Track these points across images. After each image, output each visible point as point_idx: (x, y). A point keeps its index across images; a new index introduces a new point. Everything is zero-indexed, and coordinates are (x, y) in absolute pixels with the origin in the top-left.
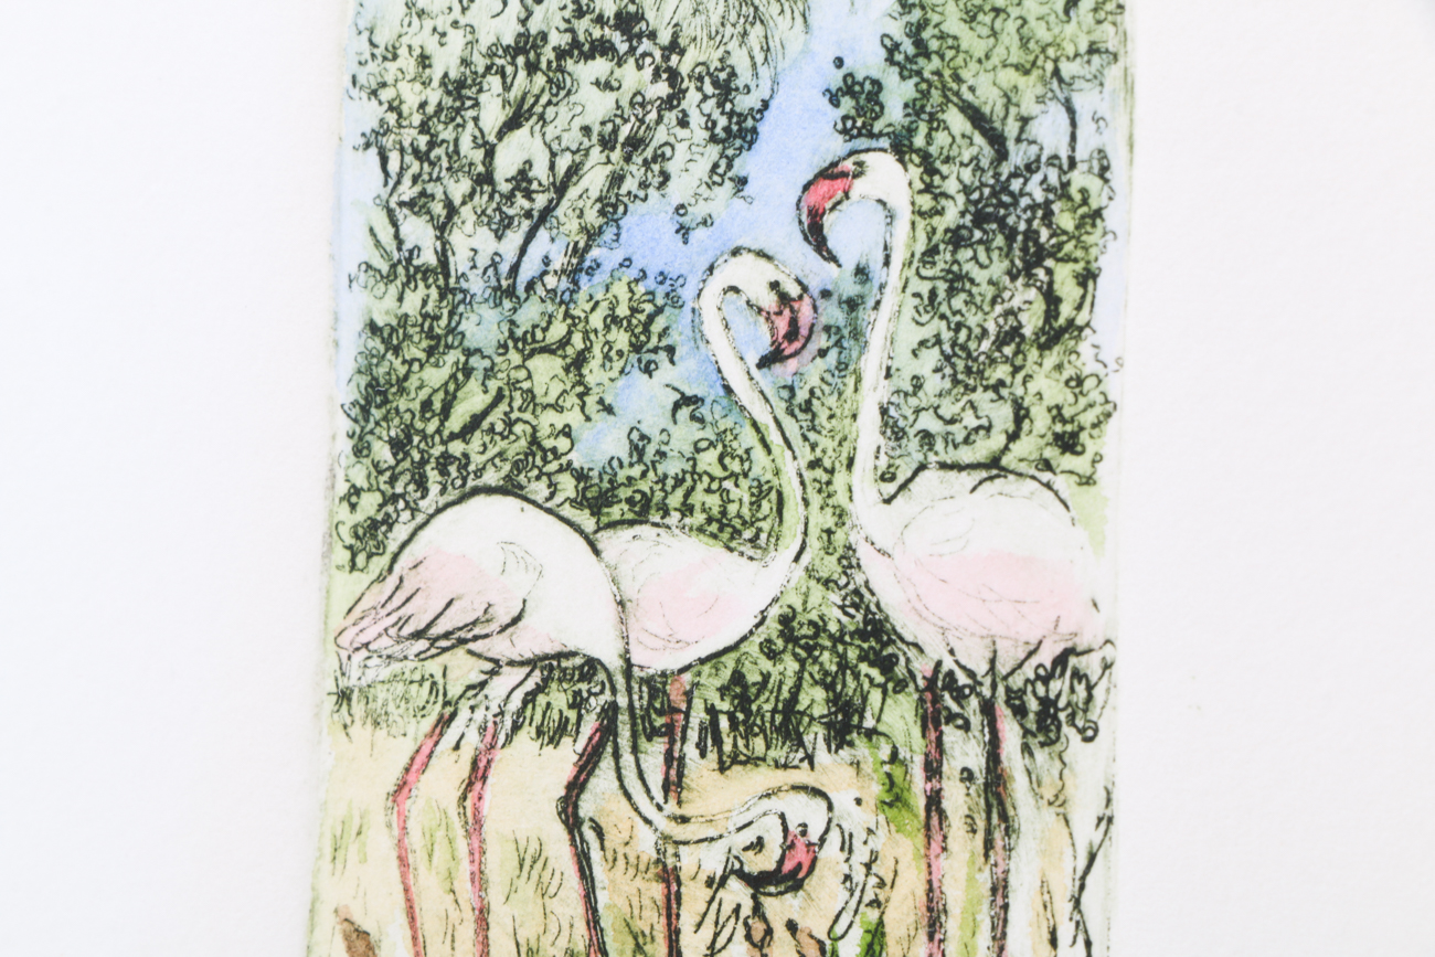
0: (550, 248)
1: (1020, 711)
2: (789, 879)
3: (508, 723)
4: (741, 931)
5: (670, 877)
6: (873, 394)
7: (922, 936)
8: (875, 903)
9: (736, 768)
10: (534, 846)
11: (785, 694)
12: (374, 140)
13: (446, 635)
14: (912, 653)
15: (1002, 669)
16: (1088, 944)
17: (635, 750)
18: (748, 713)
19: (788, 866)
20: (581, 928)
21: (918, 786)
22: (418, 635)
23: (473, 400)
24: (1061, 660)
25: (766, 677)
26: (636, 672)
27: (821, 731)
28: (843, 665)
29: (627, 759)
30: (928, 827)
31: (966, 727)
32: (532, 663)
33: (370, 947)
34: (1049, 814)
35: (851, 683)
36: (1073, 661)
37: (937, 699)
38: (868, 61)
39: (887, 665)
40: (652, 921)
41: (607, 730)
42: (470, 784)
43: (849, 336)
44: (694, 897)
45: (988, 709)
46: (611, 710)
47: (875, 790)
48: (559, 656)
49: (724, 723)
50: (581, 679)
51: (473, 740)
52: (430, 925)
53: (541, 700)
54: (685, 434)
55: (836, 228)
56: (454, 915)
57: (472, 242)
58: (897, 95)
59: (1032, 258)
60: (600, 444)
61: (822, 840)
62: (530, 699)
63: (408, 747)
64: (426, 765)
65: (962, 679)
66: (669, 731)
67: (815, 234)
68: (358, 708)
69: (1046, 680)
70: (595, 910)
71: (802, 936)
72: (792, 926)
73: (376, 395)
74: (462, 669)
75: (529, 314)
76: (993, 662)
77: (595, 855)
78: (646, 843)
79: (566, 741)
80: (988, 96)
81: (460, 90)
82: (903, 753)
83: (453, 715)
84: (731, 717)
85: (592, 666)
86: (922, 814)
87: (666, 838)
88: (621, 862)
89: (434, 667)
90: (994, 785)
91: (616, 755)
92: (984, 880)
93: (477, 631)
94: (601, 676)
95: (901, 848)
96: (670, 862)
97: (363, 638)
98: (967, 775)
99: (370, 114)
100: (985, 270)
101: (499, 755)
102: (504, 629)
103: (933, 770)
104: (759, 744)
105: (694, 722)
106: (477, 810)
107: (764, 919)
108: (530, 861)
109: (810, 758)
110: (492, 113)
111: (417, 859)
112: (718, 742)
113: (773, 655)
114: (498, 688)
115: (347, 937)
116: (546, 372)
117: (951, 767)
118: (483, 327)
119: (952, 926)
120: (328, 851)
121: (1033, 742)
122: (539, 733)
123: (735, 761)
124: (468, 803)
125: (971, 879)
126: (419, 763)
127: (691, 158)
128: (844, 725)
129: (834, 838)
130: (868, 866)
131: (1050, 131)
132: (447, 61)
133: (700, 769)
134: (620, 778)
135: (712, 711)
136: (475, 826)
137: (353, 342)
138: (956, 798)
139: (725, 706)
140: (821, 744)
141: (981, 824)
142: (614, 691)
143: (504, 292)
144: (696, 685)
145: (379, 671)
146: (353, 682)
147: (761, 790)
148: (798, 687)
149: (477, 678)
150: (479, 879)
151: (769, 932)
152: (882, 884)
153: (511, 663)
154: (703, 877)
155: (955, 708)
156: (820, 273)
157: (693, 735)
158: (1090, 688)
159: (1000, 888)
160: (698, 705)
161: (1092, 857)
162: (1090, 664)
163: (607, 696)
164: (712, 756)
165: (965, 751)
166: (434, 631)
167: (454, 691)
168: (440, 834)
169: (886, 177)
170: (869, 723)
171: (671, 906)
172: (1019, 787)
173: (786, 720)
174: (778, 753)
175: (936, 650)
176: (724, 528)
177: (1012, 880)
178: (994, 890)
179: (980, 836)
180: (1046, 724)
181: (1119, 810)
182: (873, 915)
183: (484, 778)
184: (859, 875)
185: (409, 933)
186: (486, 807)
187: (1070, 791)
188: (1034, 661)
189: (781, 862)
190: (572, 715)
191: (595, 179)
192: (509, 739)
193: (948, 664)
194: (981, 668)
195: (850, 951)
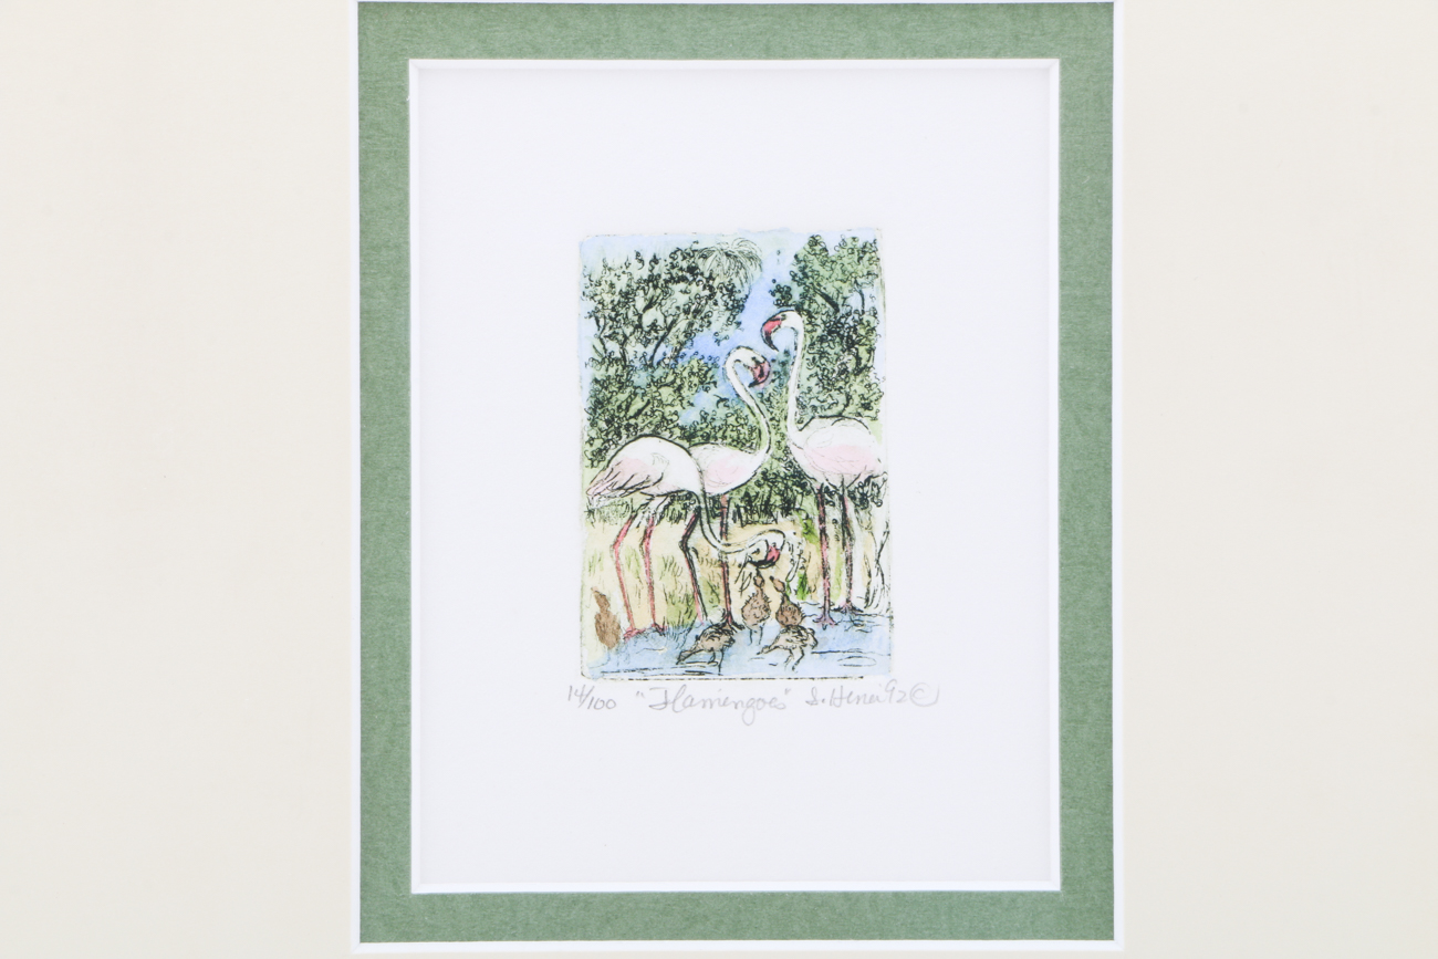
0: (666, 350)
1: (853, 498)
2: (769, 562)
3: (658, 516)
4: (752, 582)
5: (724, 565)
6: (793, 394)
7: (821, 577)
8: (803, 568)
9: (748, 526)
10: (671, 559)
11: (765, 499)
12: (594, 315)
13: (632, 488)
14: (812, 481)
15: (846, 484)
16: (882, 575)
17: (709, 522)
18: (751, 506)
19: (769, 558)
20: (690, 586)
21: (817, 527)
22: (620, 488)
23: (638, 404)
24: (868, 480)
25: (758, 493)
26: (708, 495)
27: (780, 511)
28: (787, 487)
29: (706, 526)
30: (821, 540)
31: (834, 505)
32: (667, 495)
33: (606, 600)
34: (866, 533)
35: (790, 493)
36: (872, 480)
37: (822, 496)
38: (785, 280)
39: (803, 486)
40: (718, 581)
41: (698, 515)
42: (644, 539)
43: (783, 374)
44: (734, 572)
45: (841, 498)
46: (698, 510)
47: (801, 529)
48: (677, 492)
49: (742, 510)
50: (687, 499)
51: (644, 524)
52: (630, 590)
53: (671, 507)
54: (722, 411)
55: (776, 338)
56: (640, 586)
57: (634, 349)
58: (797, 292)
59: (850, 344)
60: (689, 417)
61: (782, 548)
62: (666, 507)
63: (618, 528)
64: (626, 534)
65: (831, 489)
66: (721, 515)
67: (768, 340)
68: (597, 516)
69: (862, 487)
70: (695, 580)
71: (776, 582)
72: (772, 579)
73: (598, 404)
74: (639, 499)
75: (659, 373)
76: (842, 482)
77: (695, 560)
78: (714, 554)
79: (682, 521)
80: (831, 290)
81: (627, 296)
82: (810, 516)
83: (636, 515)
84: (745, 508)
85: (690, 495)
86: (819, 536)
87: (722, 552)
88: (705, 562)
89: (627, 499)
90: (845, 524)
91: (701, 525)
92: (843, 557)
93: (644, 485)
94: (694, 498)
95: (812, 549)
96: (724, 560)
97: (598, 491)
98: (835, 521)
99: (591, 305)
100: (834, 349)
101: (655, 528)
102: (655, 484)
103: (822, 520)
104: (756, 517)
105: (731, 511)
106: (647, 548)
107: (761, 577)
108: (669, 564)
109: (776, 520)
110: (640, 303)
111: (624, 567)
112: (740, 517)
113: (760, 486)
114: (653, 505)
115: (596, 597)
116: (666, 393)
117: (829, 519)
118: (641, 378)
119: (832, 573)
120: (587, 568)
121: (859, 509)
122: (671, 519)
123: (747, 523)
124: (644, 546)
125: (838, 557)
126: (623, 533)
127: (719, 317)
128: (788, 507)
129: (786, 547)
130: (800, 555)
131: (854, 301)
132: (621, 285)
133: (734, 527)
134: (702, 530)
135: (738, 507)
136: (647, 554)
137: (588, 387)
138: (831, 530)
139: (743, 504)
140: (779, 514)
141: (841, 537)
142: (699, 502)
143: (649, 366)
144: (730, 499)
145: (604, 502)
146: (594, 507)
147: (758, 532)
148: (770, 496)
149: (645, 502)
150: (649, 572)
151: (763, 581)
152: (805, 561)
153: (658, 496)
154: (737, 564)
155: (829, 499)
156: (771, 354)
157: (731, 515)
158: (879, 489)
159: (849, 559)
160: (732, 505)
161: (882, 546)
162: (879, 481)
163: (697, 504)
164: (739, 522)
165: (833, 513)
166: (627, 486)
167: (636, 507)
168: (633, 558)
169: (794, 320)
170: (797, 506)
171: (725, 575)
172: (854, 524)
173: (766, 508)
174: (764, 519)
175: (821, 480)
176: (739, 443)
177: (853, 556)
178: (847, 559)
179: (841, 542)
180: (863, 502)
181: (890, 529)
182: (802, 572)
183: (649, 537)
184: (796, 559)
185: (621, 594)
186: (651, 547)
187: (873, 523)
188: (858, 481)
189: (766, 557)
190: (683, 512)
191: (682, 324)
192: (659, 522)
193: (826, 484)
194: (838, 485)
195: (794, 585)
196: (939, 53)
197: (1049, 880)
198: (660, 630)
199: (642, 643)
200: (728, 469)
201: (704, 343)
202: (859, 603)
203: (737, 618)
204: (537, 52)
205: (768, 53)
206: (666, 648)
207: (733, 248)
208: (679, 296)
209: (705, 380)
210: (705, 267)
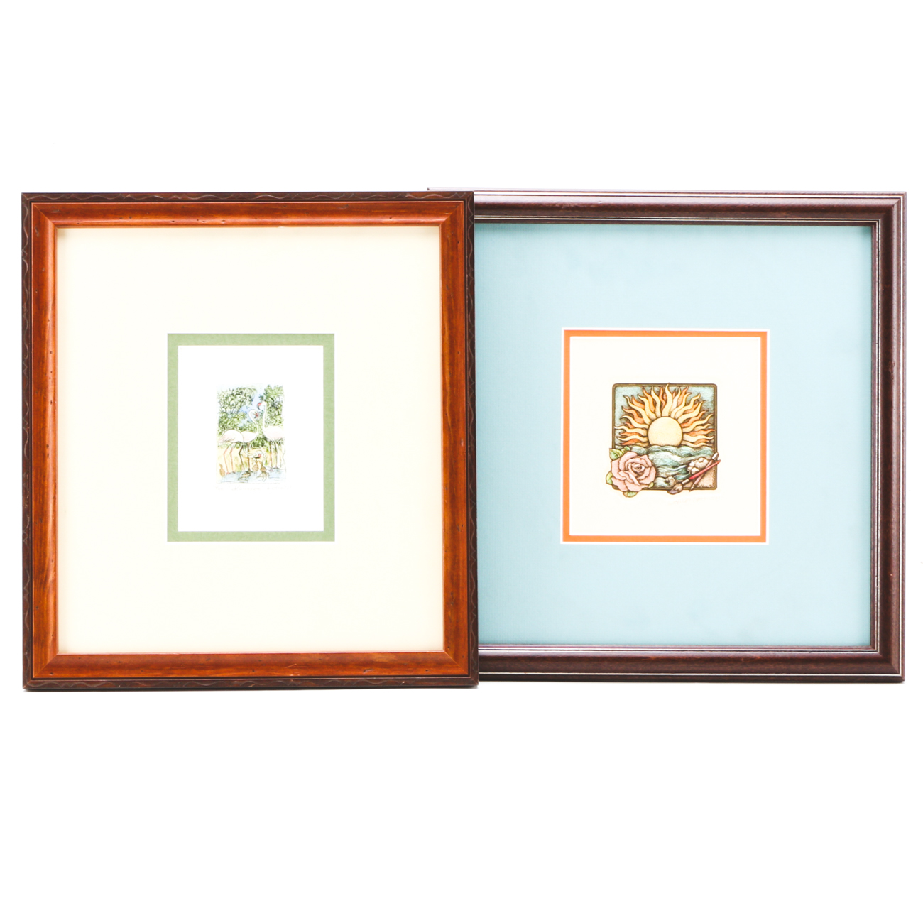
0: (236, 410)
1: (277, 443)
2: (258, 458)
4: (255, 462)
6: (264, 420)
7: (270, 461)
12: (219, 402)
13: (228, 441)
14: (268, 439)
16: (284, 460)
17: (245, 449)
18: (255, 445)
19: (259, 456)
20: (241, 463)
21: (269, 449)
22: (225, 441)
23: (229, 422)
24: (280, 439)
25: (256, 442)
26: (245, 442)
27: (261, 446)
28: (262, 441)
31: (273, 445)
32: (236, 442)
33: (222, 466)
34: (280, 451)
36: (282, 439)
37: (270, 443)
38: (262, 395)
39: (266, 440)
40: (247, 462)
42: (230, 452)
43: (262, 415)
44: (251, 460)
45: (275, 443)
46: (243, 446)
47: (266, 450)
48: (238, 442)
50: (240, 443)
51: (230, 449)
52: (227, 464)
54: (248, 424)
55: (260, 407)
56: (229, 463)
57: (228, 410)
58: (265, 397)
59: (277, 409)
60: (241, 425)
61: (261, 454)
62: (236, 445)
63: (225, 450)
65: (273, 441)
66: (248, 447)
67: (258, 408)
68: (220, 447)
69: (279, 441)
70: (242, 461)
71: (260, 462)
73: (221, 422)
74: (229, 443)
75: (234, 415)
76: (275, 440)
77: (242, 457)
78: (246, 456)
79: (239, 448)
80: (272, 397)
81: (227, 398)
82: (268, 447)
83: (229, 447)
84: (253, 445)
86: (270, 452)
87: (248, 455)
88: (244, 457)
89: (227, 443)
90: (276, 449)
91: (243, 449)
93: (230, 440)
94: (242, 443)
95: (268, 454)
96: (248, 457)
97: (220, 441)
99: (219, 400)
100: (273, 410)
101: (233, 450)
102: (233, 440)
104: (256, 447)
107: (257, 461)
108: (236, 458)
109: (260, 448)
110: (230, 399)
111: (226, 459)
112: (252, 447)
113: (256, 440)
114: (233, 445)
115: (220, 465)
116: (236, 420)
118: (230, 416)
119: (273, 460)
120: (218, 459)
121: (279, 446)
122: (236, 448)
123: (254, 449)
124: (230, 454)
125: (274, 456)
126: (226, 451)
127: (247, 402)
128: (263, 445)
130: (265, 456)
131: (278, 399)
132: (226, 396)
133: (251, 450)
137: (218, 418)
138: (273, 450)
141: (275, 452)
143: (232, 413)
144: (250, 443)
145: (222, 444)
146: (219, 445)
147: (256, 451)
148: (259, 443)
149: (231, 444)
150: (232, 460)
152: (267, 457)
153: (234, 443)
154: (251, 458)
155: (272, 443)
156: (259, 411)
157: (250, 447)
158: (283, 441)
160: (250, 445)
161: (284, 454)
165: (273, 447)
167: (229, 445)
168: (228, 456)
169: (264, 403)
170: (265, 445)
171: (249, 460)
172: (278, 449)
173: (258, 445)
175: (270, 439)
176: (252, 431)
177: (278, 456)
178: (276, 457)
180: (280, 444)
181: (286, 450)
182: (266, 460)
183: (232, 452)
185: (225, 465)
186: (232, 454)
187: (282, 449)
188: (278, 439)
190: (239, 446)
191: (239, 404)
192: (234, 448)
195: (264, 462)
196: (296, 344)
197: (321, 528)
198: (234, 473)
199: (230, 476)
200: (249, 437)
201: (244, 408)
202: (279, 467)
203: (251, 470)
204: (207, 344)
205: (258, 344)
206: (235, 476)
207: (250, 387)
208: (238, 398)
209: (244, 417)
210: (244, 391)
